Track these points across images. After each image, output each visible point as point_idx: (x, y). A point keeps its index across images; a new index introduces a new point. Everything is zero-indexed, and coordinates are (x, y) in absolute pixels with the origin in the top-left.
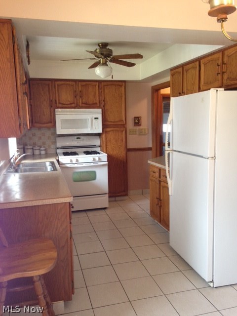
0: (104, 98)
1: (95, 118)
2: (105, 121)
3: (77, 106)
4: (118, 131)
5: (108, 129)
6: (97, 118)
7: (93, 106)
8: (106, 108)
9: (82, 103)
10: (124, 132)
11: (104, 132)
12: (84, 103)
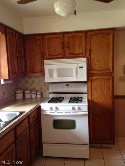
0: (91, 48)
1: (80, 67)
2: (91, 70)
3: (64, 57)
4: (104, 79)
5: (94, 78)
6: (82, 67)
7: (79, 55)
8: (92, 57)
9: (69, 54)
10: (111, 81)
11: (90, 80)
12: (71, 54)
